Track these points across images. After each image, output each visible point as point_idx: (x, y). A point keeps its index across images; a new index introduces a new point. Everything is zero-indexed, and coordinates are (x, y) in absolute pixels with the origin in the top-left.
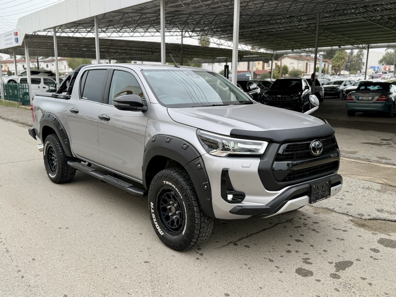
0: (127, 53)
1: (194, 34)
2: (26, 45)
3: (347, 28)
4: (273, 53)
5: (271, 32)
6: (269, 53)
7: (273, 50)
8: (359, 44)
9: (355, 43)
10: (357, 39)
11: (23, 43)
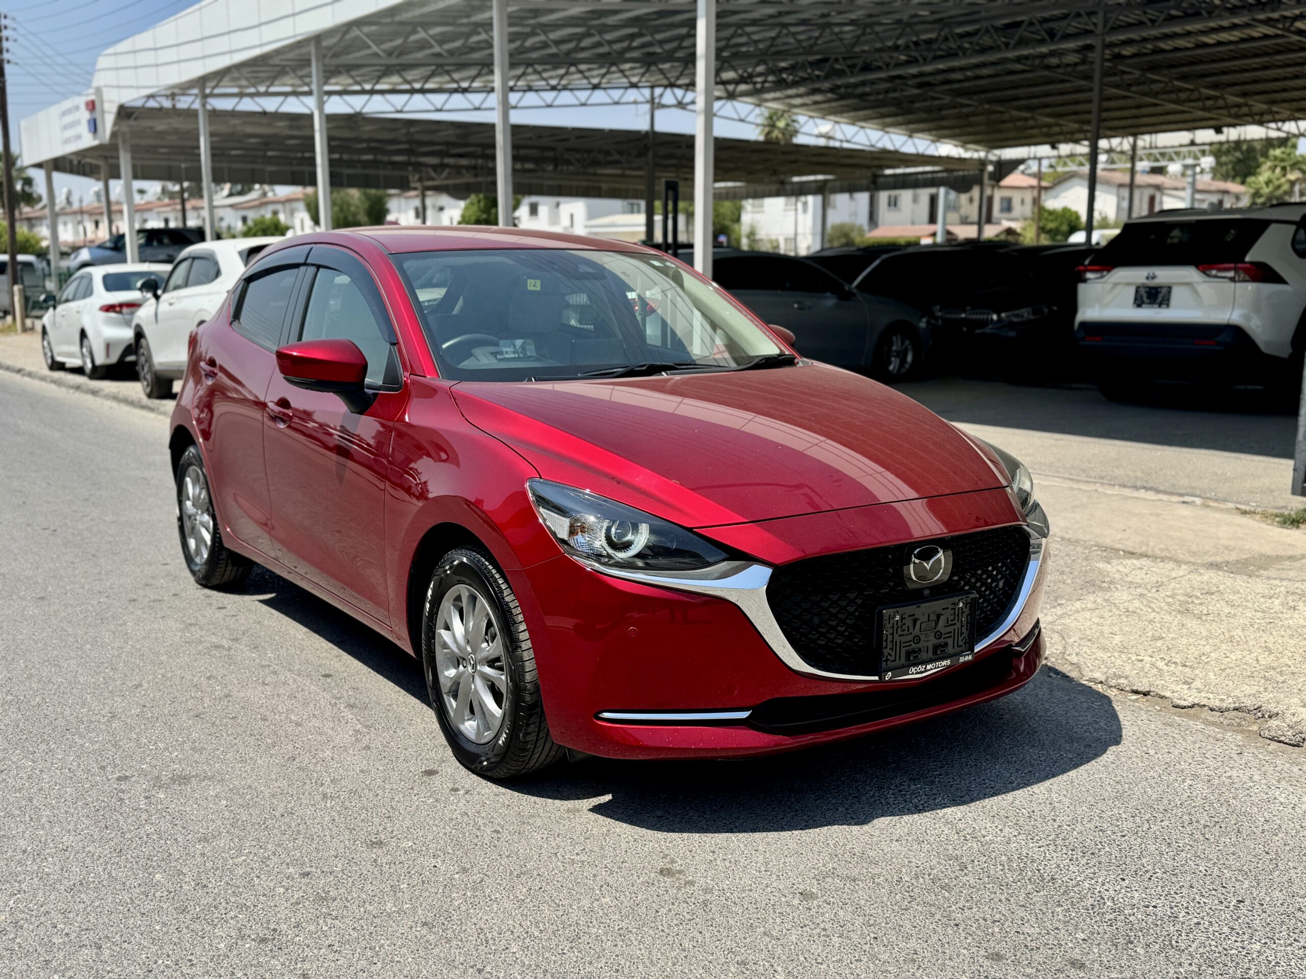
2: (124, 141)
3: (1223, 60)
4: (986, 156)
5: (959, 81)
6: (971, 159)
7: (985, 146)
8: (1284, 121)
9: (1266, 117)
10: (1274, 102)
11: (114, 135)
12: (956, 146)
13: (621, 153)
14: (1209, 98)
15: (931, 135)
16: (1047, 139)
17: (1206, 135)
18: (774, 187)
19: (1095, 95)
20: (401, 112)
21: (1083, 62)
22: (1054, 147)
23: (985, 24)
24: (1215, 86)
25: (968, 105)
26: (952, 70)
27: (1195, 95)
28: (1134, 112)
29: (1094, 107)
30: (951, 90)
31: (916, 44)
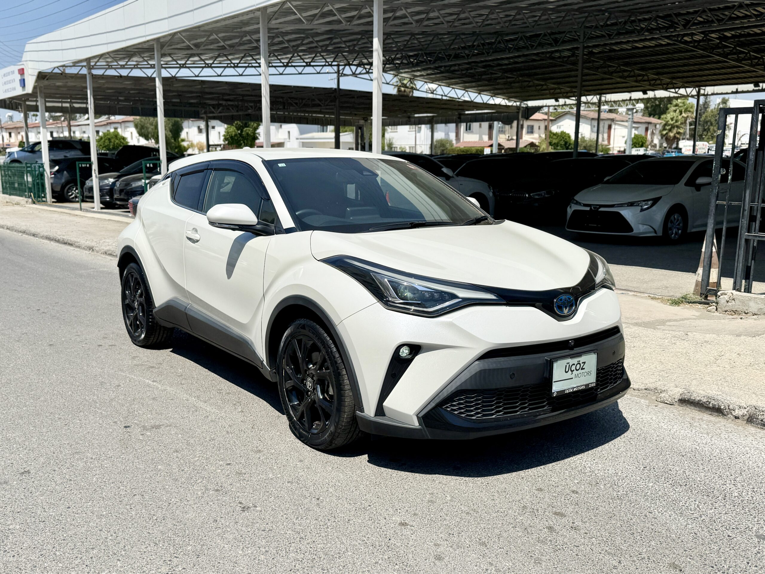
2: (41, 92)
3: (646, 56)
4: (520, 105)
5: (506, 65)
6: (512, 106)
7: (520, 99)
8: (679, 88)
9: (670, 86)
10: (673, 78)
11: (35, 88)
12: (504, 99)
13: (320, 100)
14: (639, 75)
15: (490, 93)
16: (553, 96)
17: (638, 95)
18: (405, 120)
19: (579, 73)
20: (198, 76)
21: (573, 55)
22: (557, 100)
23: (520, 35)
24: (642, 69)
25: (510, 78)
26: (502, 59)
27: (632, 74)
28: (600, 82)
29: (579, 79)
30: (500, 69)
31: (483, 45)
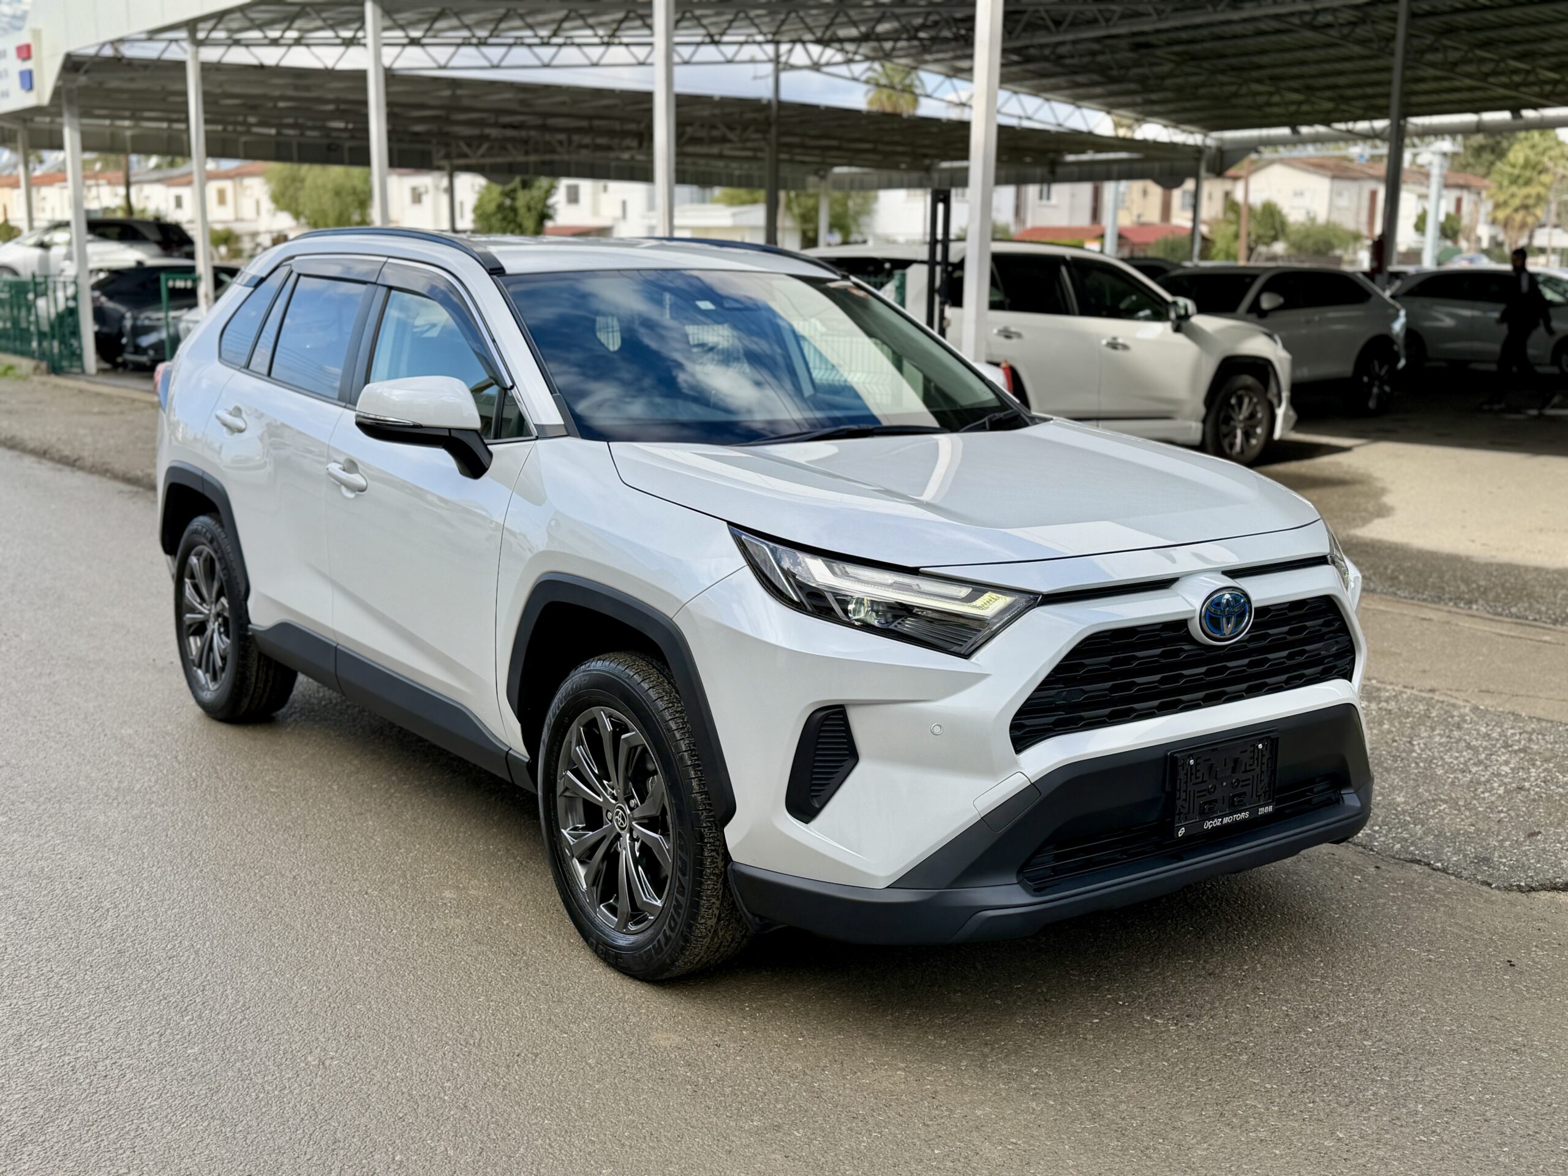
0: (526, 142)
1: (830, 54)
2: (70, 102)
4: (1204, 141)
5: (1190, 42)
7: (1203, 128)
11: (56, 92)
14: (1515, 72)
16: (1287, 121)
17: (1497, 118)
22: (1294, 129)
24: (1525, 57)
25: (1195, 74)
27: (1500, 67)
